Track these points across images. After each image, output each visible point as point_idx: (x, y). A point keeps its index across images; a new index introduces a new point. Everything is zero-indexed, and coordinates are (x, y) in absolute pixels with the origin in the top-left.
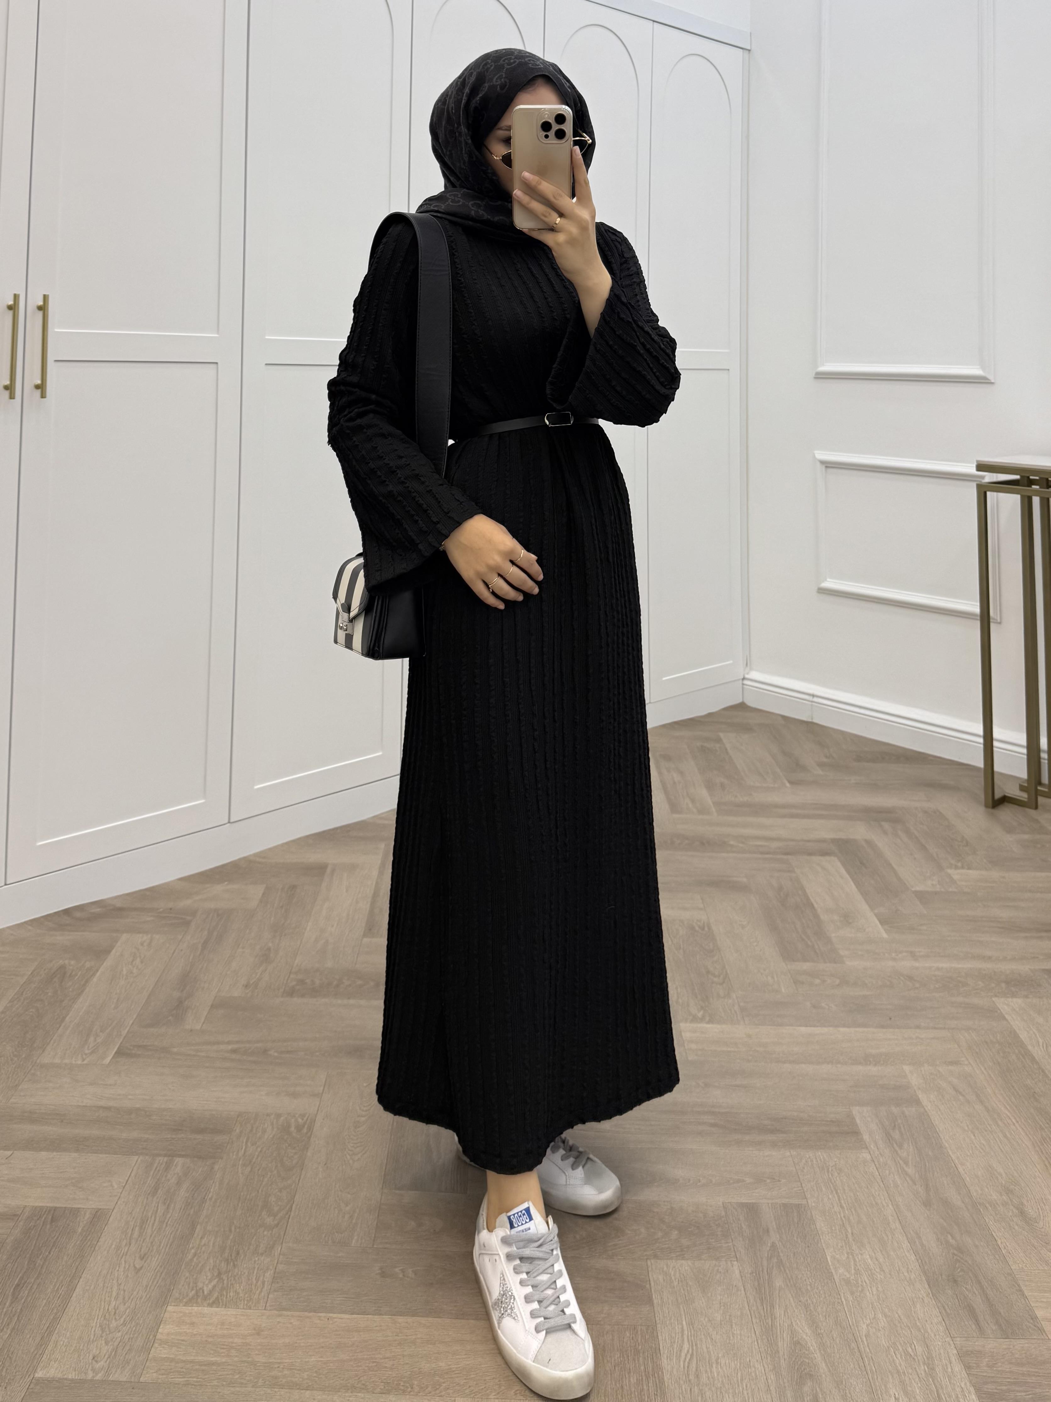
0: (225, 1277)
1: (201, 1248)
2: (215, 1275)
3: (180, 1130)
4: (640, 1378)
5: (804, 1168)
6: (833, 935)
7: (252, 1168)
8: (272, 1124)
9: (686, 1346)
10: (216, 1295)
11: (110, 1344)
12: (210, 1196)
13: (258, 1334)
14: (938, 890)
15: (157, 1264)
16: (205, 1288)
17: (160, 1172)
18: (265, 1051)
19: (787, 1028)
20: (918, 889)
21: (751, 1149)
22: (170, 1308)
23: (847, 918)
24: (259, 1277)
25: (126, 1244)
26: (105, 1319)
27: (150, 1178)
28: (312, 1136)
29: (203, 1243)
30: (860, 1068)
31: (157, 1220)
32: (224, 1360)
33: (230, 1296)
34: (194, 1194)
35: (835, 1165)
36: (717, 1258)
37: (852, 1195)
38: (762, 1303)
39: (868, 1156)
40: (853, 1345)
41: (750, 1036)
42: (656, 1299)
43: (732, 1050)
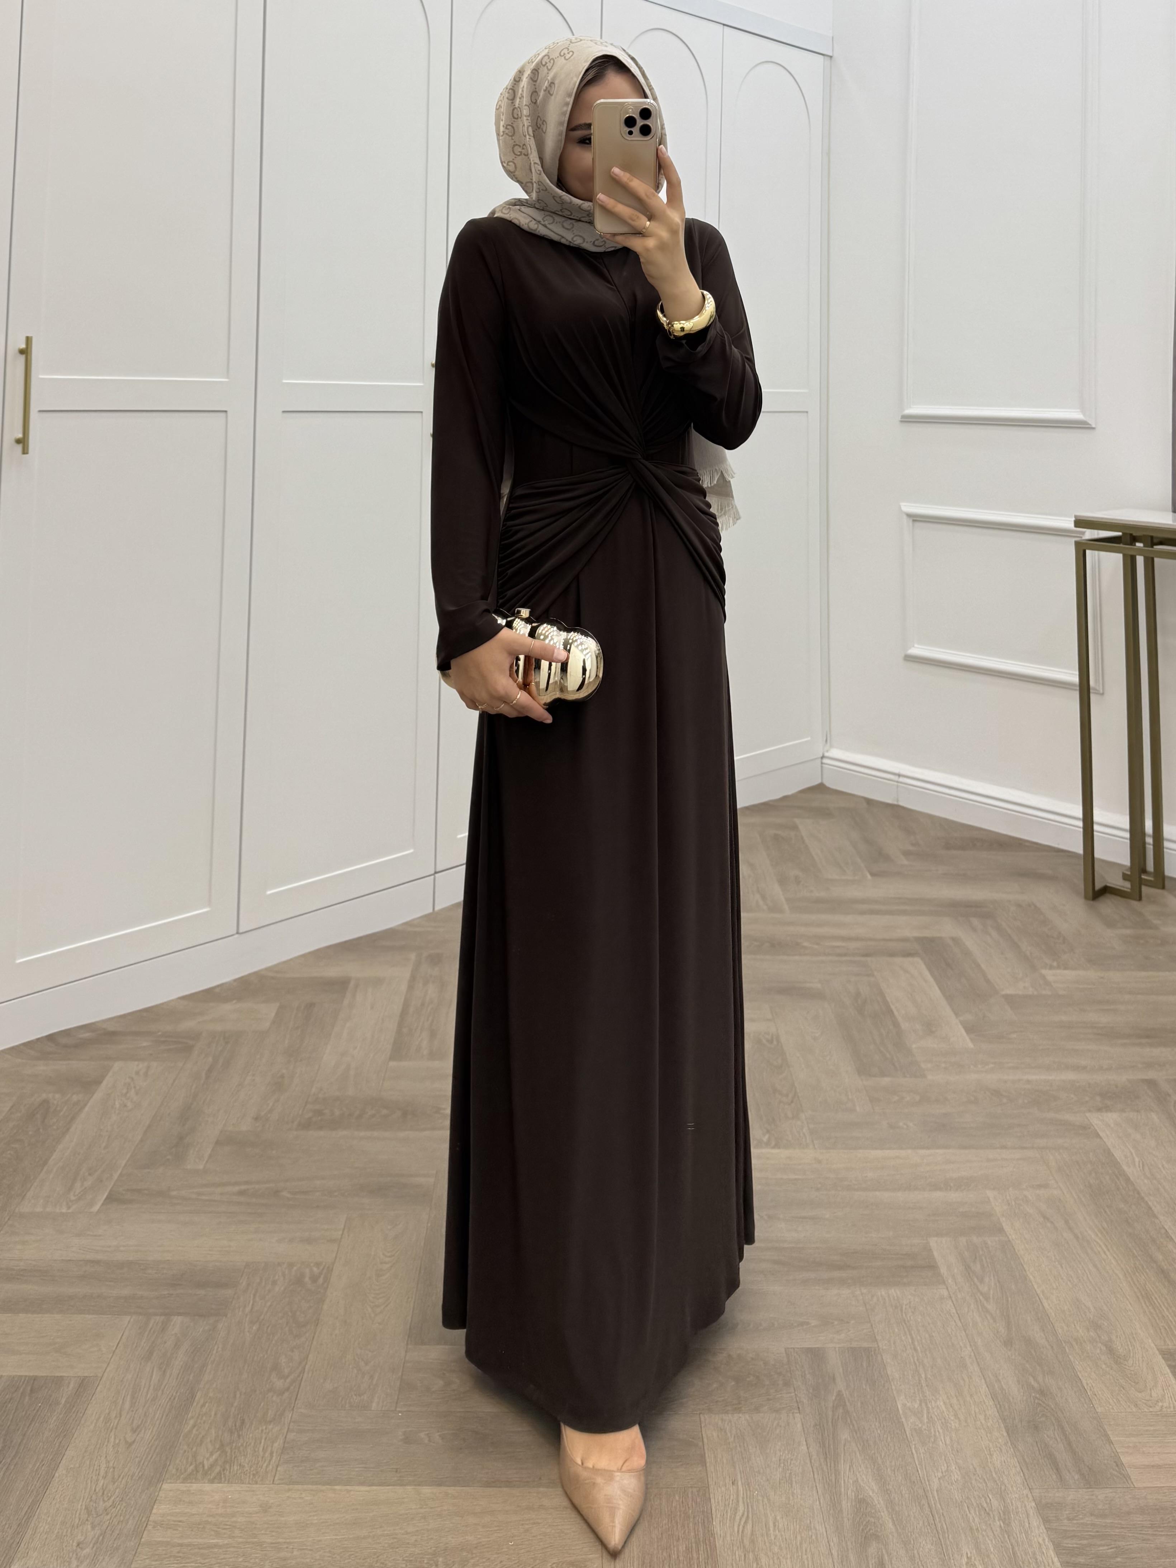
0: (228, 1449)
1: (202, 1418)
2: (217, 1446)
3: (180, 1285)
4: (690, 1545)
5: (875, 1307)
6: (915, 1046)
7: (260, 1326)
8: (284, 1275)
9: (741, 1510)
10: (218, 1469)
11: (97, 1528)
12: (212, 1359)
13: (265, 1511)
14: (1031, 993)
16: (205, 1462)
17: (156, 1333)
18: (277, 1192)
19: (861, 1151)
20: (1010, 991)
21: (817, 1288)
22: (166, 1486)
23: (930, 1027)
24: (267, 1447)
25: (116, 1416)
26: (91, 1500)
27: (144, 1340)
28: (329, 1286)
29: (203, 1412)
30: (940, 1194)
32: (226, 1542)
33: (234, 1470)
34: (194, 1356)
35: (910, 1303)
36: (777, 1411)
37: (927, 1336)
38: (826, 1458)
39: (945, 1293)
40: (924, 1502)
41: (820, 1162)
42: (709, 1457)
43: (800, 1177)
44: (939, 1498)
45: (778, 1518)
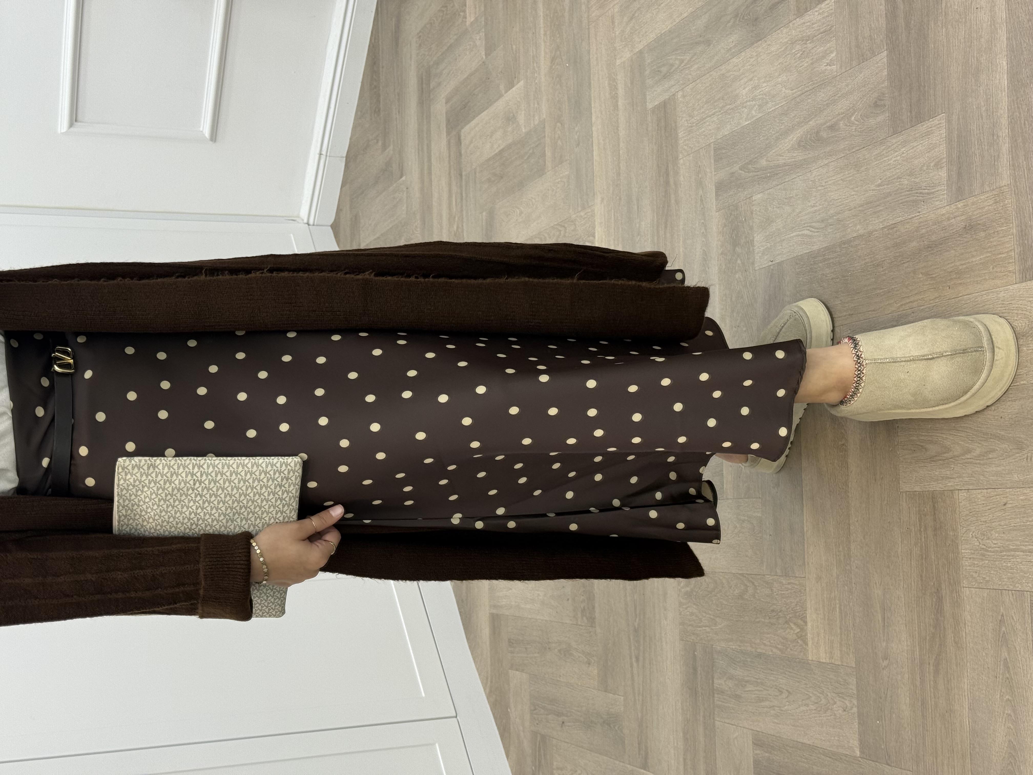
0: (788, 618)
1: (772, 643)
2: (787, 626)
3: (695, 689)
5: (690, 147)
6: (524, 131)
7: (717, 617)
8: (686, 608)
9: (806, 232)
10: (800, 622)
11: (835, 700)
12: (737, 647)
13: (821, 578)
14: (484, 34)
15: (784, 678)
16: (796, 632)
17: (725, 697)
18: (636, 631)
19: (595, 167)
20: (484, 53)
21: (680, 192)
22: (810, 658)
23: (510, 118)
24: (786, 588)
25: (774, 710)
26: (821, 710)
27: (729, 705)
29: (769, 643)
30: (621, 103)
31: (756, 688)
32: (838, 602)
33: (799, 609)
34: (737, 662)
35: (687, 121)
36: (752, 213)
37: (705, 106)
38: (777, 174)
39: (680, 94)
40: (798, 100)
41: (603, 199)
42: (779, 259)
43: (613, 213)
44: (797, 88)
45: (810, 204)
